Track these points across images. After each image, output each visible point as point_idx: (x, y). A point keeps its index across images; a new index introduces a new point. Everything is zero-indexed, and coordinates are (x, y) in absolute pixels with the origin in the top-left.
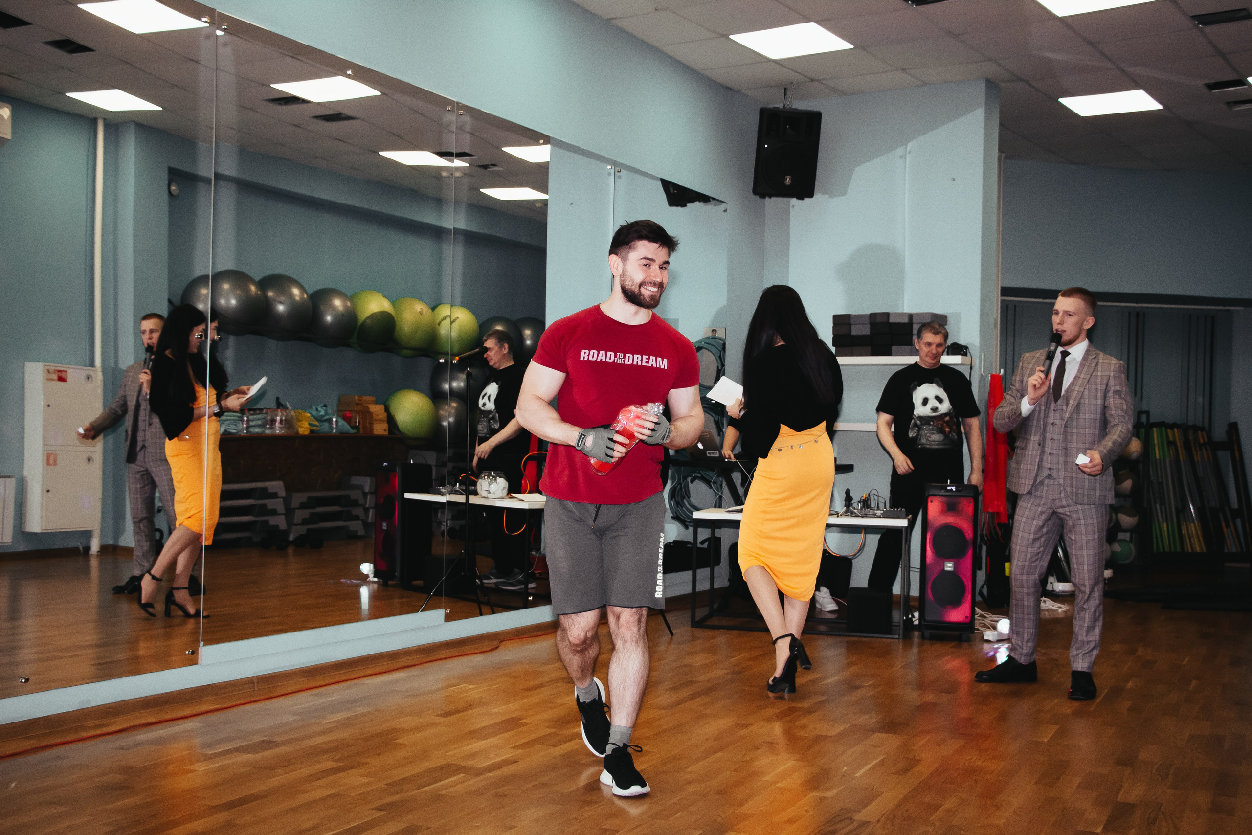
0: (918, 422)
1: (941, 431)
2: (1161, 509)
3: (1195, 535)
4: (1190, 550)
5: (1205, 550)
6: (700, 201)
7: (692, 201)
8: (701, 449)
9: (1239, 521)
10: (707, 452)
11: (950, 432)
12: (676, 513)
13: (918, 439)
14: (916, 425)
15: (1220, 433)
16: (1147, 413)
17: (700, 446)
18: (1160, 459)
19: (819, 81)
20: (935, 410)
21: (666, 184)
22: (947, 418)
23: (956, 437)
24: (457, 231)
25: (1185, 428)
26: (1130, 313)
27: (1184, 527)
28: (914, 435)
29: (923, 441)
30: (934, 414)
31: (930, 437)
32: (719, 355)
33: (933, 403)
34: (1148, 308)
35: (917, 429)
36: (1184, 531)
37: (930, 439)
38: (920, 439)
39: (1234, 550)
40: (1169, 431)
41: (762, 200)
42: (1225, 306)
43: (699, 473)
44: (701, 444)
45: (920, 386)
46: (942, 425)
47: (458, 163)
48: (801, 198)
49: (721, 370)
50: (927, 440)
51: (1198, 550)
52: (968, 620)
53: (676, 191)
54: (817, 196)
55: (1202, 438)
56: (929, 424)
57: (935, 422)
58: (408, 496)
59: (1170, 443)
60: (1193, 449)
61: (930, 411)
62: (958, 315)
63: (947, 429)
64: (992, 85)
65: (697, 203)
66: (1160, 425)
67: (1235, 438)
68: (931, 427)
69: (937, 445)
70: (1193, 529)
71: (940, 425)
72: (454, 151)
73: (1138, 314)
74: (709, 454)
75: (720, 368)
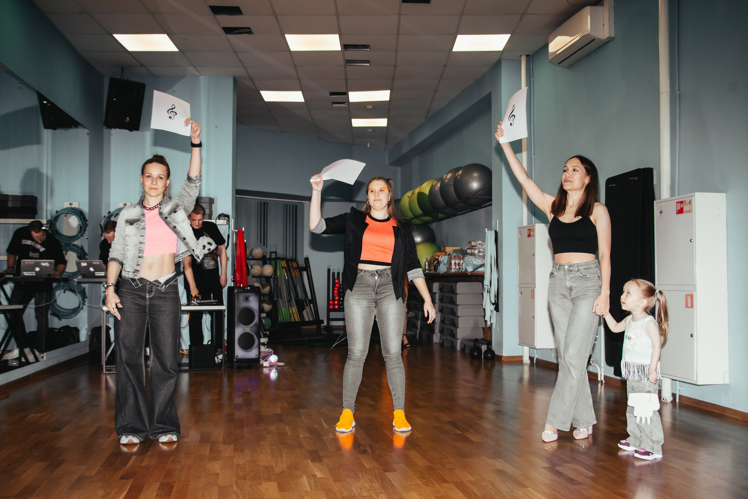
1: (214, 259)
2: (281, 301)
3: (295, 313)
4: (294, 321)
5: (300, 320)
9: (312, 305)
12: (53, 311)
15: (302, 263)
16: (276, 253)
17: (92, 269)
18: (279, 276)
19: (145, 66)
20: (209, 249)
25: (288, 261)
26: (261, 203)
27: (290, 310)
33: (207, 246)
34: (269, 200)
36: (291, 312)
39: (311, 320)
40: (282, 261)
41: (108, 130)
42: (301, 201)
48: (131, 130)
50: (207, 265)
51: (297, 321)
52: (257, 357)
55: (295, 265)
56: (208, 256)
59: (283, 268)
60: (291, 270)
64: (235, 80)
66: (279, 258)
67: (308, 265)
68: (209, 258)
69: (212, 267)
70: (295, 310)
73: (264, 203)
74: (97, 274)
75: (82, 227)
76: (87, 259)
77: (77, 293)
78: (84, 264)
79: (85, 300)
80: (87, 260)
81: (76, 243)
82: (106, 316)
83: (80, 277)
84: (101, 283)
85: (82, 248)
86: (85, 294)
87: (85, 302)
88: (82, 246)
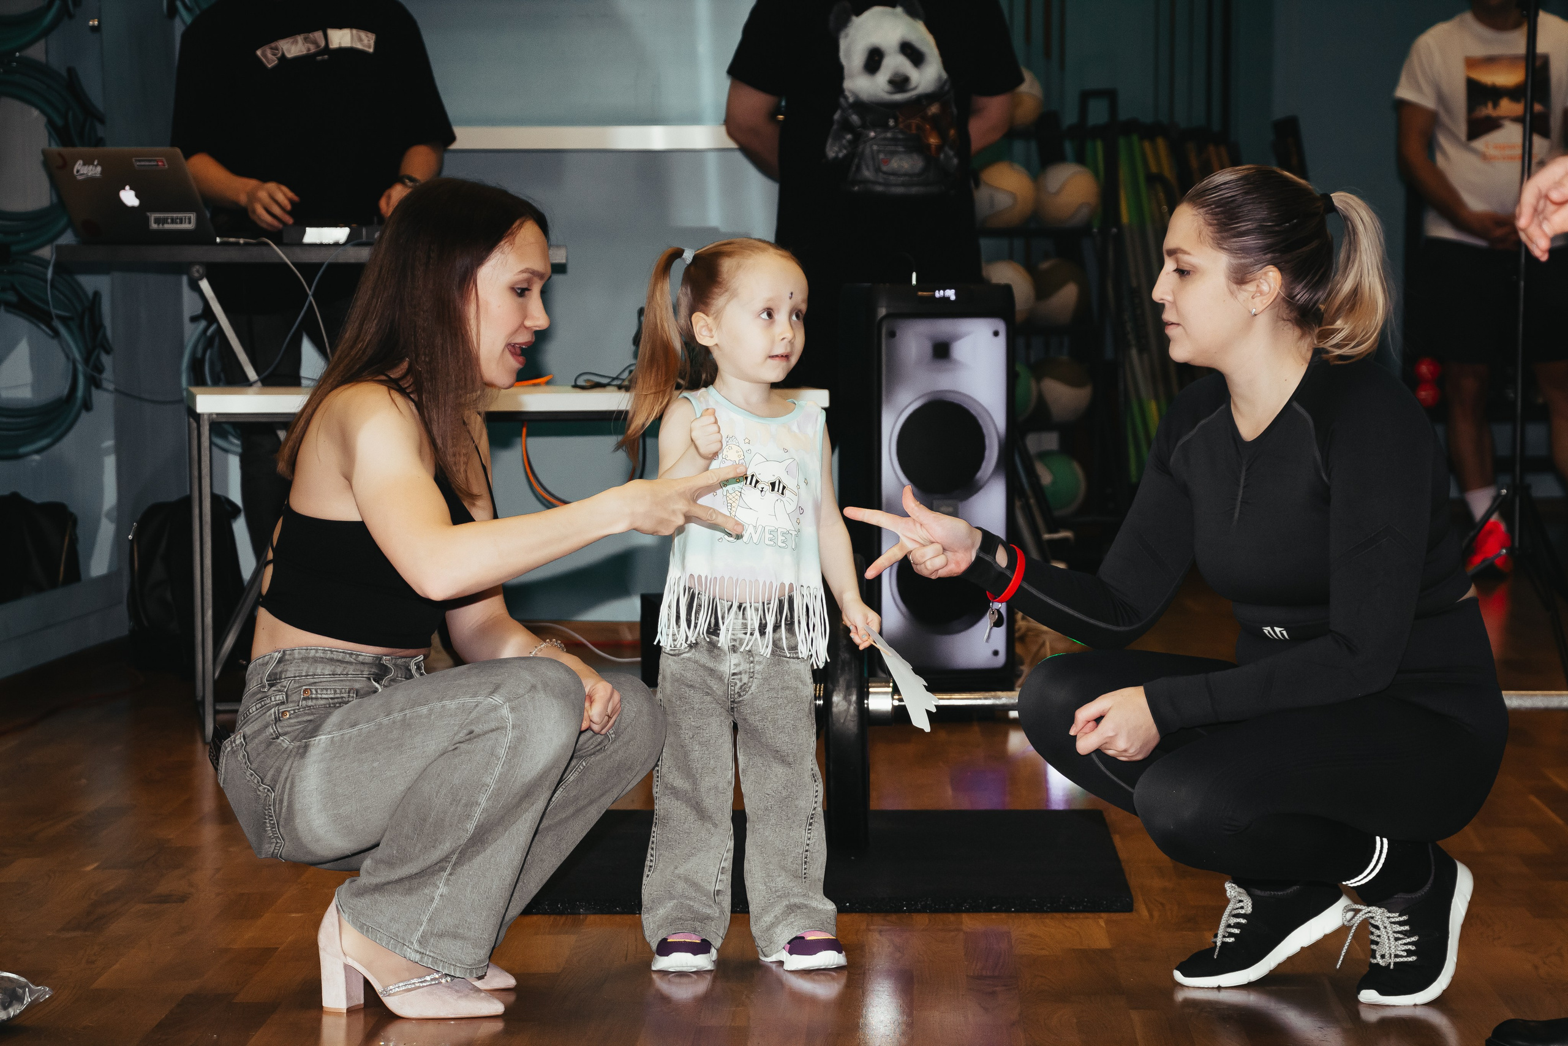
0: (855, 118)
1: (916, 146)
8: (133, 208)
10: (153, 216)
11: (940, 148)
13: (854, 169)
14: (846, 126)
17: (129, 197)
18: (1130, 226)
20: (900, 83)
22: (934, 109)
23: (955, 161)
25: (1180, 139)
28: (841, 155)
29: (867, 174)
30: (899, 97)
31: (887, 162)
33: (895, 63)
35: (849, 137)
37: (885, 168)
38: (859, 168)
40: (1146, 144)
44: (132, 193)
45: (859, 13)
46: (919, 128)
50: (878, 170)
56: (886, 127)
57: (900, 120)
61: (887, 87)
63: (933, 141)
66: (1130, 128)
68: (889, 135)
69: (903, 185)
71: (914, 127)
74: (157, 221)
76: (99, 142)
77: (57, 324)
78: (86, 170)
79: (98, 358)
80: (100, 150)
81: (37, 52)
82: (211, 443)
83: (68, 238)
84: (179, 268)
85: (72, 84)
86: (97, 326)
87: (99, 369)
88: (71, 71)
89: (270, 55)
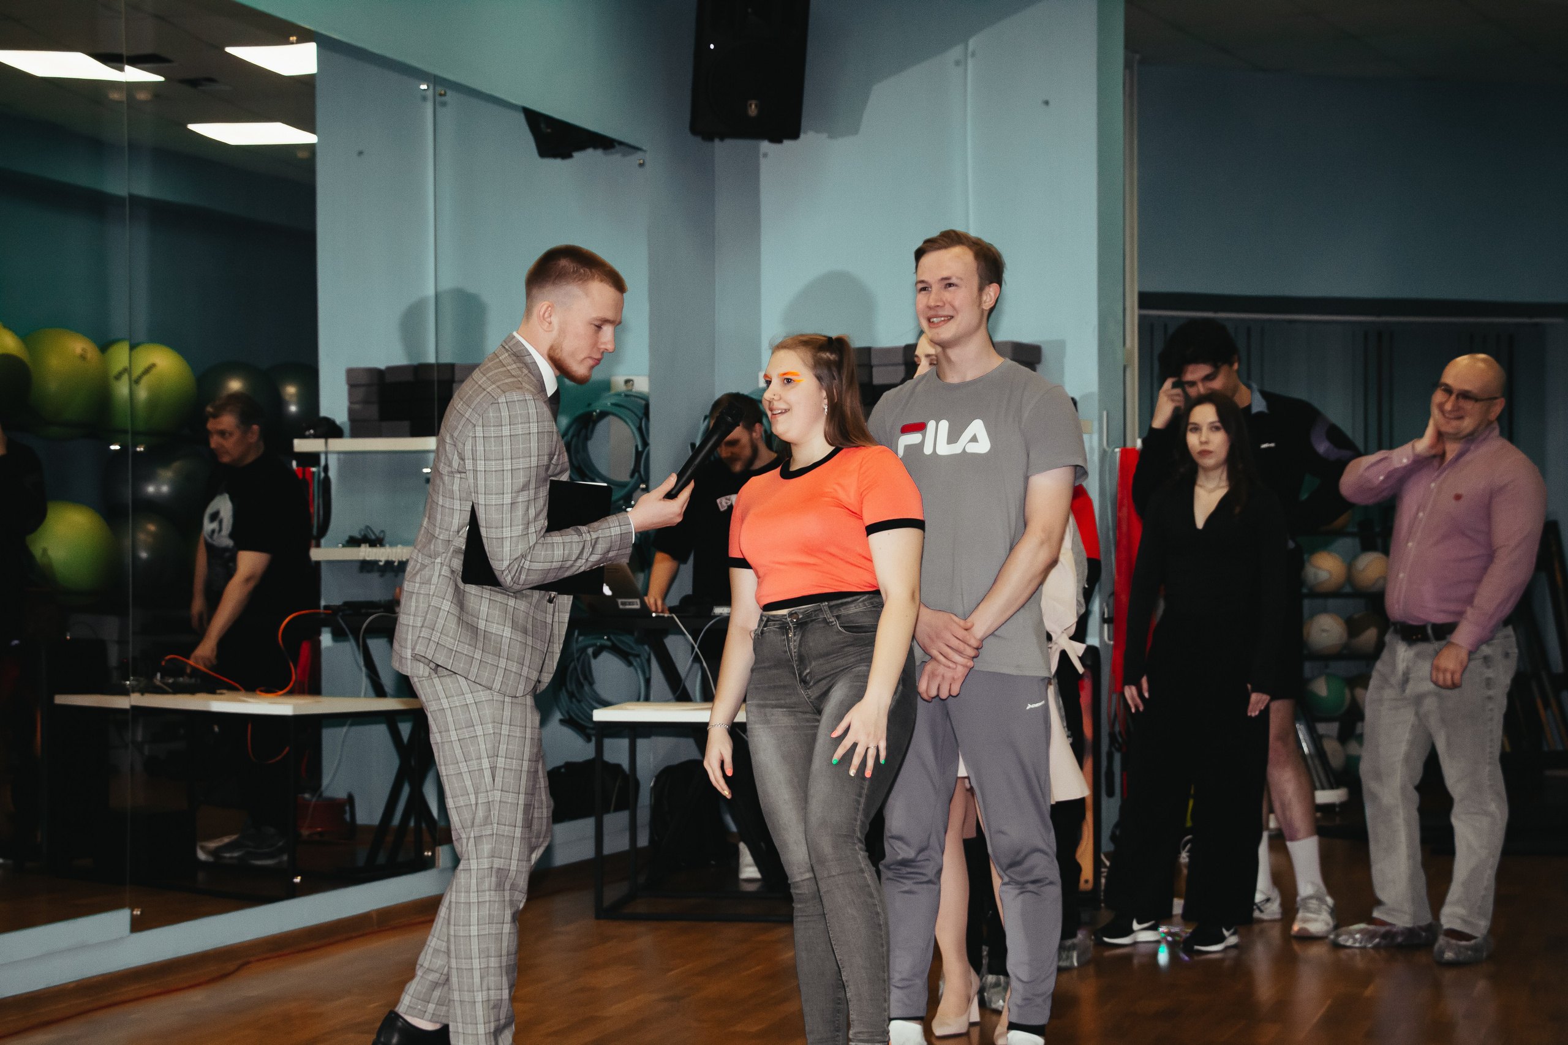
6: (595, 147)
7: (581, 147)
8: (609, 596)
10: (620, 601)
12: (568, 713)
17: (607, 591)
21: (535, 120)
24: (134, 200)
32: (638, 425)
39: (1560, 749)
42: (1533, 317)
43: (609, 639)
44: (607, 588)
47: (133, 74)
48: (777, 139)
49: (642, 452)
53: (549, 130)
54: (807, 137)
58: (61, 699)
62: (1061, 345)
65: (590, 151)
67: (1555, 549)
72: (124, 52)
74: (623, 604)
75: (640, 449)
89: (724, 504)
